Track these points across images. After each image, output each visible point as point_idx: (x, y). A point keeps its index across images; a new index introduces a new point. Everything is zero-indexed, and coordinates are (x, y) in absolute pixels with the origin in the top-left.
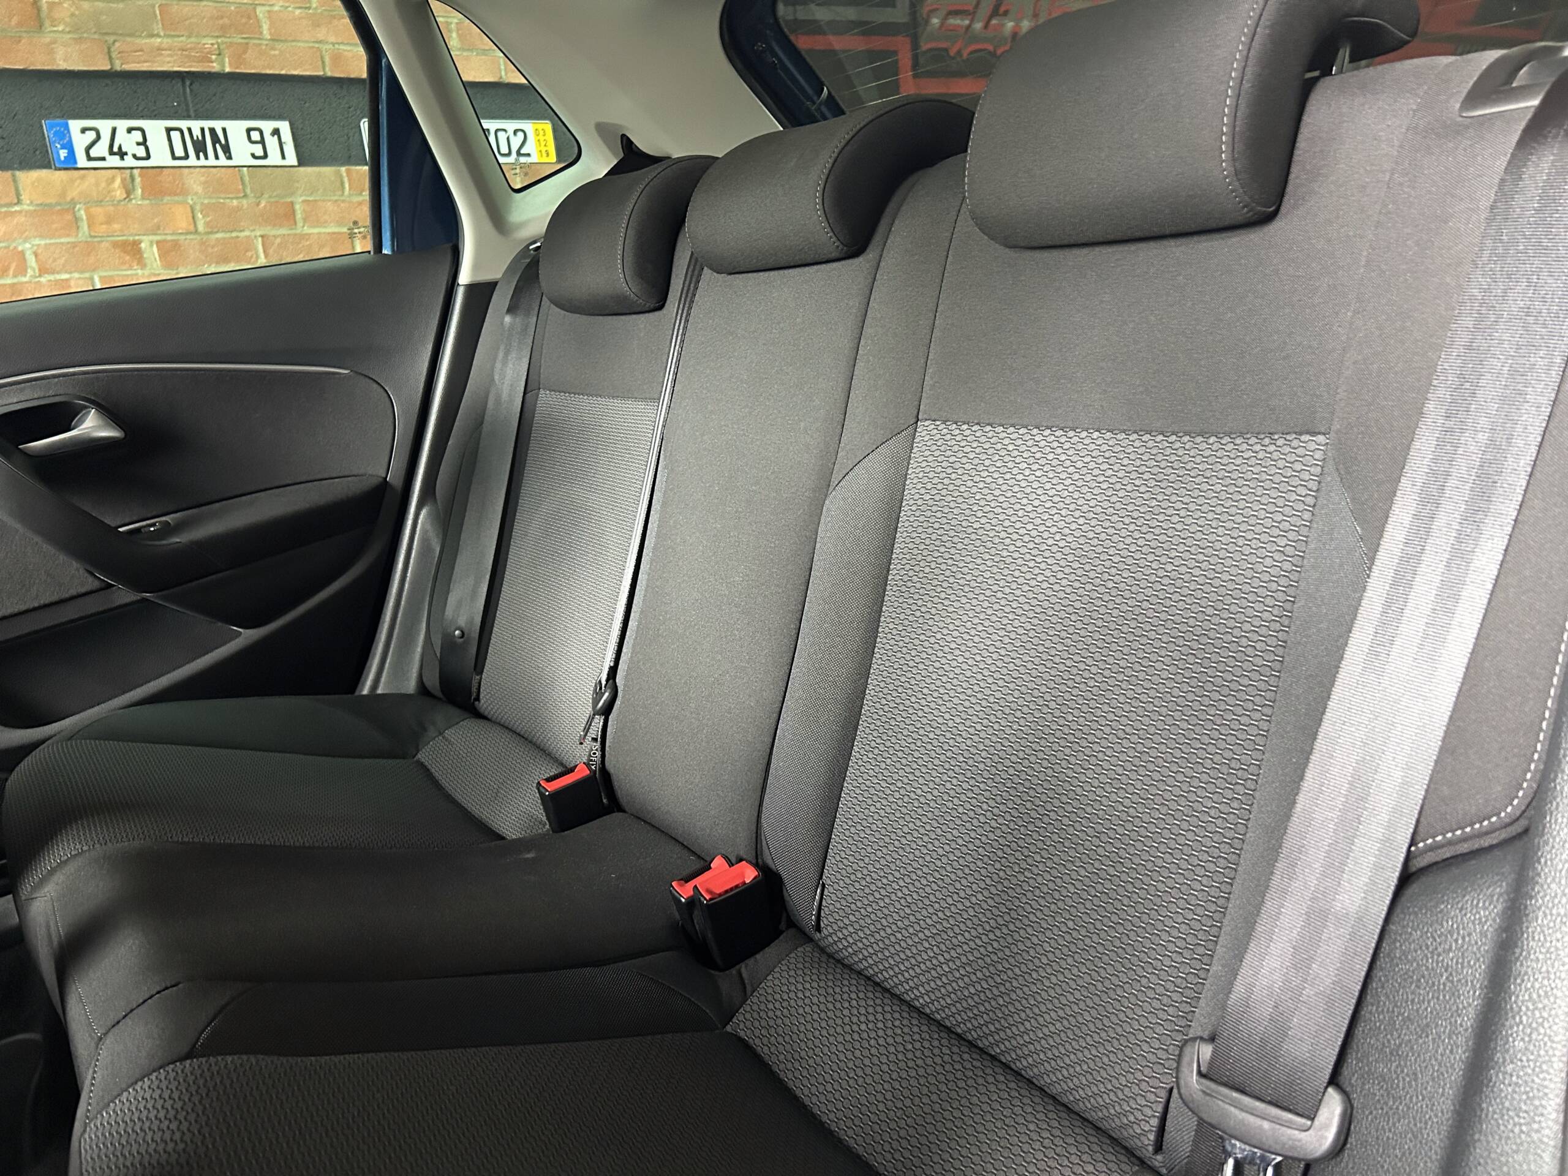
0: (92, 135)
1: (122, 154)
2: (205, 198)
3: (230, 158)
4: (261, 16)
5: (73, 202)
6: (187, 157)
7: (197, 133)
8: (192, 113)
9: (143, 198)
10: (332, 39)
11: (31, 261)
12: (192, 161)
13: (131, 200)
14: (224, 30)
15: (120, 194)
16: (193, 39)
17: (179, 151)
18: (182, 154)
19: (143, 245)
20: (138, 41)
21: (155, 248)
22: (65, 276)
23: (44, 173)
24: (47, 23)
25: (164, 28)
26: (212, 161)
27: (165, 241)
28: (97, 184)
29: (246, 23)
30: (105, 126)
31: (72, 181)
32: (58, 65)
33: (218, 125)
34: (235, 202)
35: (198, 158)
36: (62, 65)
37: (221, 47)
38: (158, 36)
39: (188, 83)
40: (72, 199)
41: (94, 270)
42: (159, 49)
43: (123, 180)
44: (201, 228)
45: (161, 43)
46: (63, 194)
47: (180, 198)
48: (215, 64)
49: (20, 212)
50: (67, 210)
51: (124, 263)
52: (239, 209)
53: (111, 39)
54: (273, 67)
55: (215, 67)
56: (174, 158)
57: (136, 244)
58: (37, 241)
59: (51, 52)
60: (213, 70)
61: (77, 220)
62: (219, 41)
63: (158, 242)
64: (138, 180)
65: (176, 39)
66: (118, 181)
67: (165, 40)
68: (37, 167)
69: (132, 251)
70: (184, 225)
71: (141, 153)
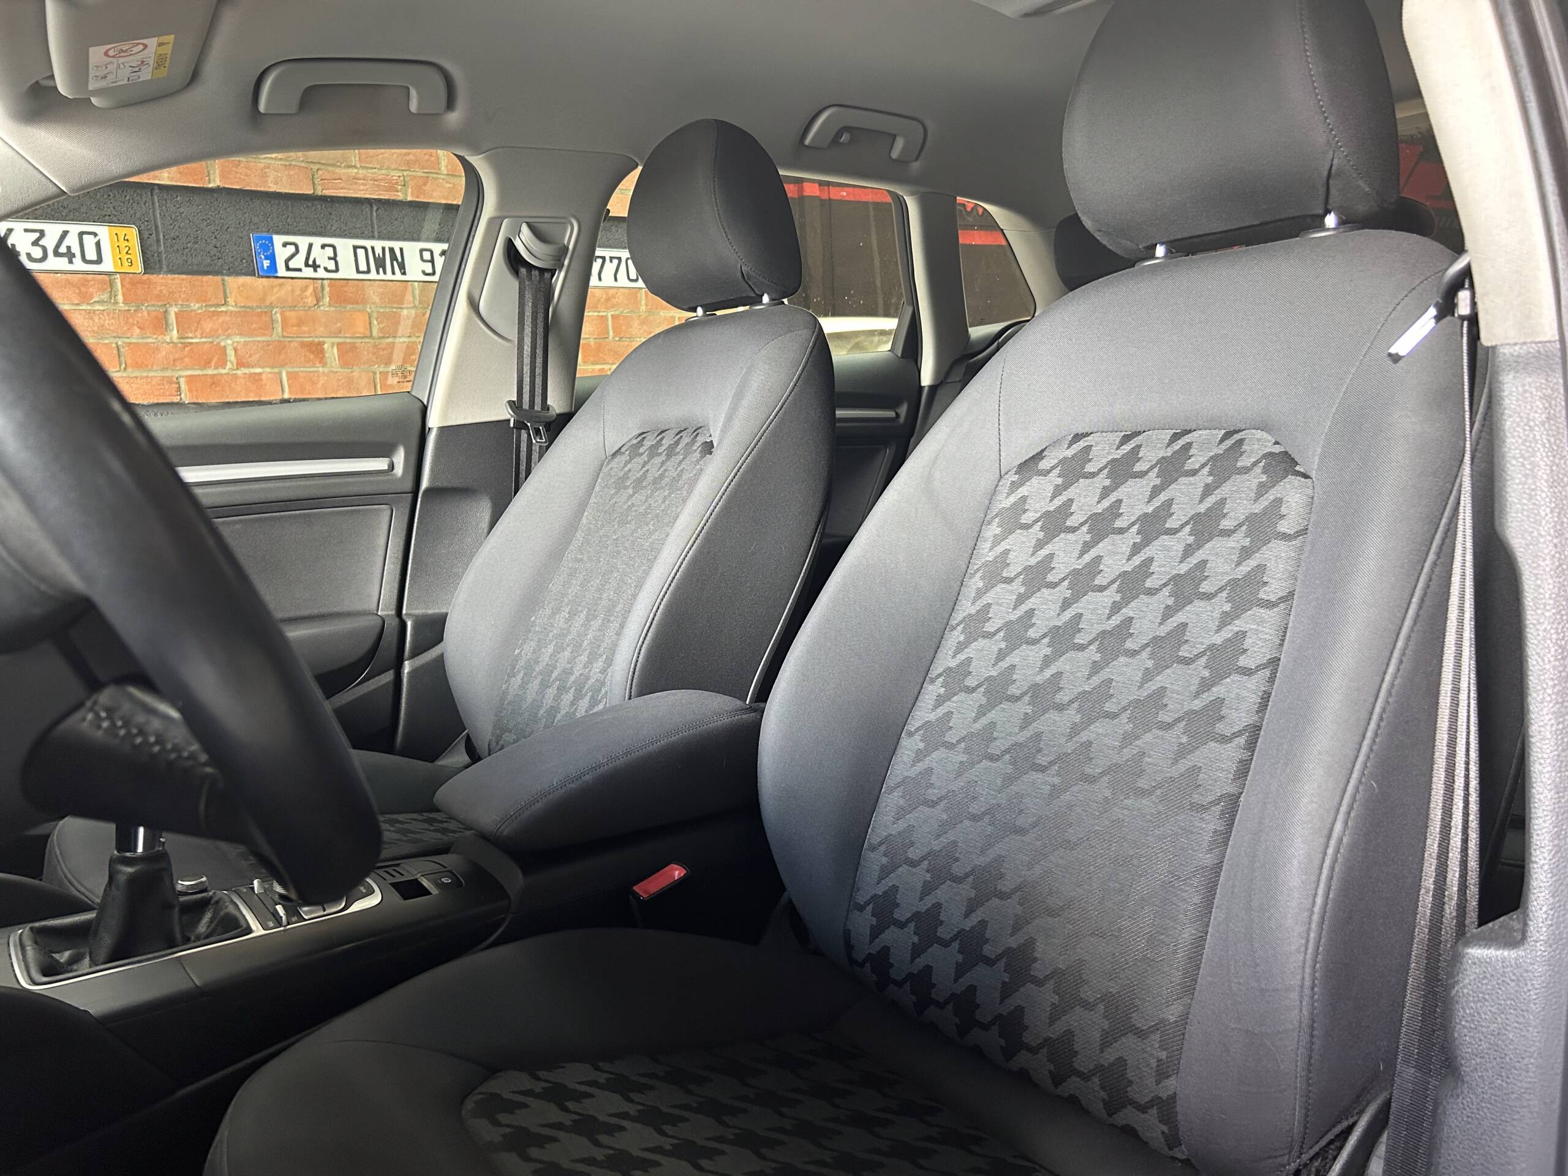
0: (291, 249)
1: (315, 267)
2: (381, 307)
3: (404, 273)
4: (441, 154)
5: (271, 306)
6: (369, 272)
7: (378, 251)
8: (376, 234)
9: (330, 305)
11: (231, 353)
12: (373, 275)
13: (319, 307)
14: (409, 164)
15: (311, 301)
16: (383, 172)
17: (363, 267)
18: (365, 269)
19: (326, 346)
20: (337, 170)
21: (335, 350)
22: (258, 370)
23: (248, 279)
25: (360, 161)
26: (389, 276)
27: (345, 343)
28: (293, 291)
29: (428, 160)
30: (303, 241)
31: (272, 287)
32: (269, 187)
33: (396, 245)
34: (405, 313)
35: (378, 273)
36: (273, 188)
37: (407, 179)
38: (355, 167)
39: (375, 208)
40: (271, 303)
41: (283, 366)
42: (355, 178)
43: (315, 290)
44: (375, 333)
45: (357, 173)
46: (263, 300)
47: (360, 307)
48: (400, 194)
49: (226, 312)
50: (266, 313)
51: (308, 361)
52: (408, 318)
53: (315, 167)
54: (446, 198)
55: (400, 196)
56: (358, 271)
57: (321, 344)
58: (237, 339)
59: (264, 176)
60: (399, 198)
61: (273, 321)
62: (405, 174)
63: (339, 344)
64: (327, 289)
65: (370, 171)
66: (310, 290)
67: (361, 171)
68: (246, 274)
69: (317, 351)
70: (362, 330)
71: (332, 266)
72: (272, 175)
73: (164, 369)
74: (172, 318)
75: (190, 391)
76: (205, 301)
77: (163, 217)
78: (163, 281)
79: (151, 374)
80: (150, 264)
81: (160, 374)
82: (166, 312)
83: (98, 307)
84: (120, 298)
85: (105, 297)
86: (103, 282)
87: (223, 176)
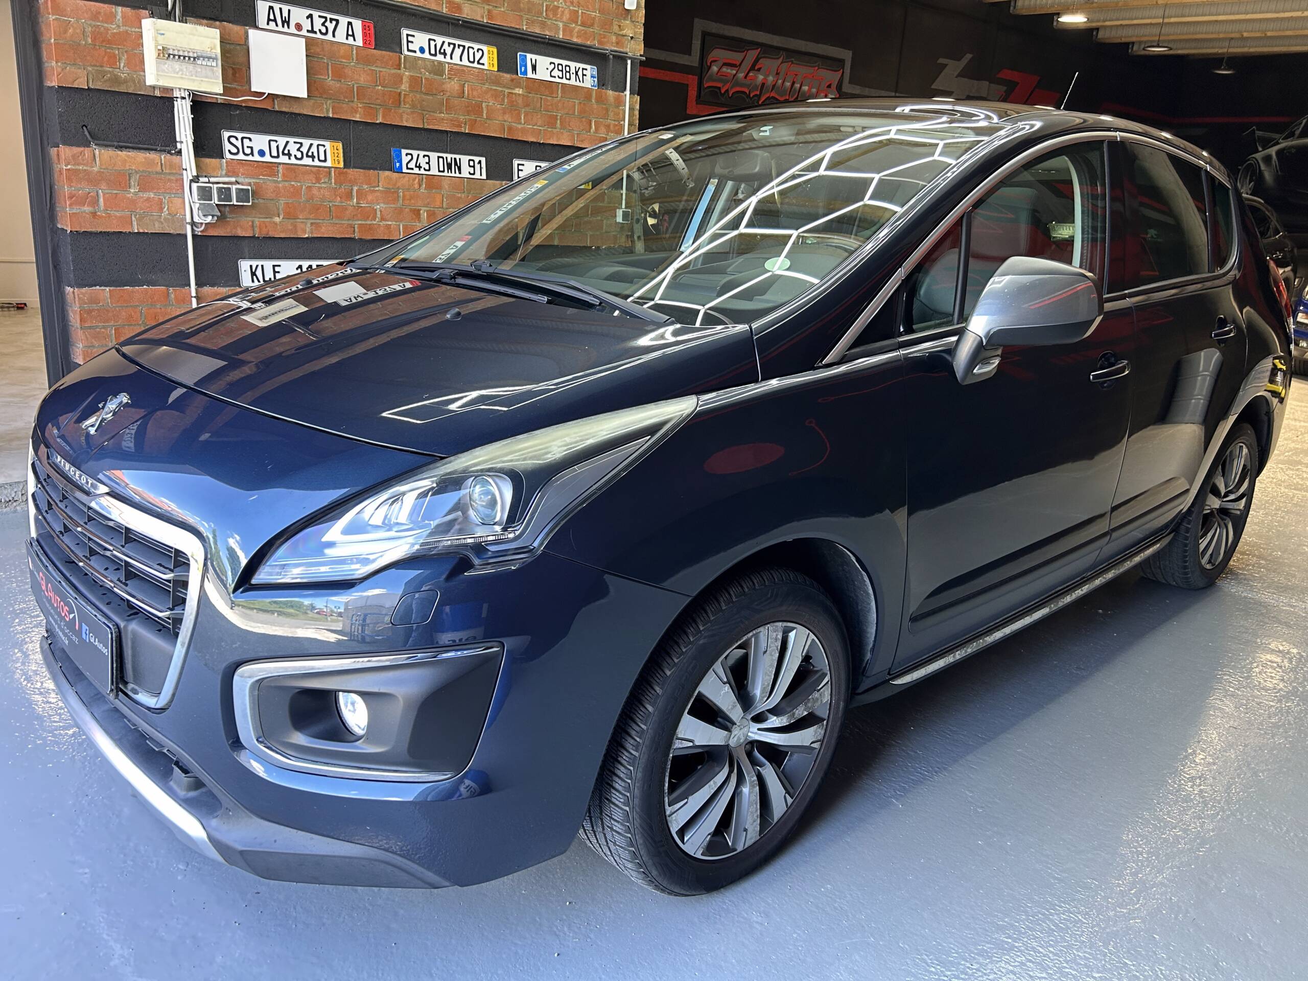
0: (410, 157)
1: (420, 167)
2: (448, 191)
3: (460, 173)
4: (484, 106)
5: (398, 188)
6: (443, 171)
7: (449, 160)
8: (449, 150)
9: (425, 189)
10: (510, 120)
11: (378, 213)
12: (446, 173)
13: (420, 189)
14: (468, 113)
15: (416, 186)
16: (456, 116)
17: (441, 169)
19: (421, 212)
20: (435, 115)
21: (426, 214)
22: (390, 223)
23: (387, 173)
24: (402, 103)
25: (446, 110)
26: (453, 174)
27: (430, 211)
28: (409, 181)
29: (478, 110)
30: (415, 153)
31: (400, 178)
32: (403, 123)
33: (458, 157)
34: (459, 195)
35: (448, 172)
36: (405, 124)
37: (466, 121)
38: (444, 113)
39: (449, 136)
41: (401, 221)
42: (443, 119)
43: (419, 180)
44: (444, 206)
45: (444, 117)
46: (395, 185)
47: (438, 191)
49: (378, 191)
50: (396, 192)
52: (461, 198)
53: (425, 113)
54: (484, 132)
55: (463, 130)
56: (439, 171)
57: (419, 210)
58: (382, 205)
59: (401, 117)
60: (461, 131)
61: (398, 196)
62: (466, 119)
63: (427, 211)
64: (424, 180)
65: (450, 116)
66: (417, 180)
67: (446, 116)
68: (388, 170)
69: (417, 213)
70: (438, 203)
71: (427, 168)
72: (405, 116)
73: (349, 220)
74: (354, 193)
75: (359, 232)
76: (370, 184)
77: (353, 137)
78: (353, 173)
79: (343, 222)
80: (347, 164)
81: (346, 222)
82: (352, 189)
83: (323, 185)
84: (333, 181)
85: (327, 180)
86: (326, 172)
87: (384, 117)
